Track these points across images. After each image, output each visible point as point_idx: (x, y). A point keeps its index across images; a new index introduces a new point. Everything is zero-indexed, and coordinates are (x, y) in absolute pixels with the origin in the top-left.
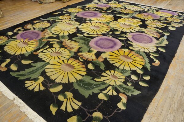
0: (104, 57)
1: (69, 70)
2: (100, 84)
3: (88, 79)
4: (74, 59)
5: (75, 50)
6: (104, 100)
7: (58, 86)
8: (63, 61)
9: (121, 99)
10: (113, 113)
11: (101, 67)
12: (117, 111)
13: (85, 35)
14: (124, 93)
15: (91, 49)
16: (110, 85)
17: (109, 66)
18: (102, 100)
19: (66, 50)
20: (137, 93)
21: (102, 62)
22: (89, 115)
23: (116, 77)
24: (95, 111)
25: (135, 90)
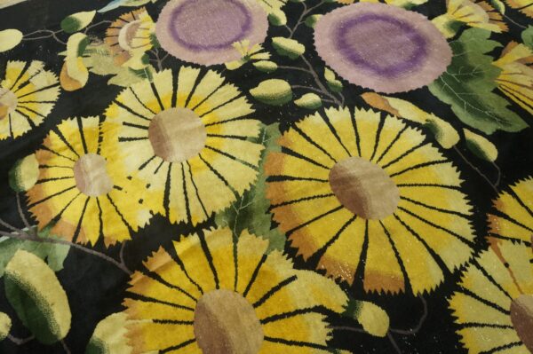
15: (451, 35)
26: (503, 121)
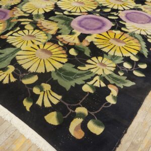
0: (90, 41)
1: (45, 56)
2: (85, 73)
3: (70, 68)
4: (52, 44)
5: (53, 32)
6: (90, 93)
7: (32, 76)
8: (38, 46)
9: (110, 91)
10: (101, 108)
11: (85, 53)
12: (105, 105)
13: (66, 13)
14: (114, 85)
15: (73, 31)
16: (97, 75)
17: (96, 52)
18: (87, 93)
19: (41, 32)
20: (130, 84)
21: (87, 46)
22: (71, 110)
23: (104, 65)
24: (79, 106)
25: (128, 81)
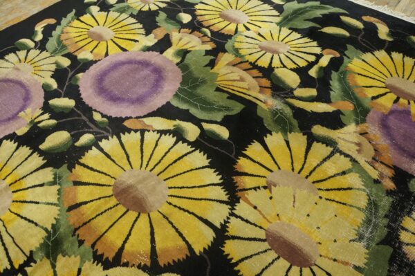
0: (152, 36)
4: (223, 32)
5: (225, 59)
15: (178, 60)
19: (252, 59)
26: (227, 109)
